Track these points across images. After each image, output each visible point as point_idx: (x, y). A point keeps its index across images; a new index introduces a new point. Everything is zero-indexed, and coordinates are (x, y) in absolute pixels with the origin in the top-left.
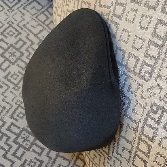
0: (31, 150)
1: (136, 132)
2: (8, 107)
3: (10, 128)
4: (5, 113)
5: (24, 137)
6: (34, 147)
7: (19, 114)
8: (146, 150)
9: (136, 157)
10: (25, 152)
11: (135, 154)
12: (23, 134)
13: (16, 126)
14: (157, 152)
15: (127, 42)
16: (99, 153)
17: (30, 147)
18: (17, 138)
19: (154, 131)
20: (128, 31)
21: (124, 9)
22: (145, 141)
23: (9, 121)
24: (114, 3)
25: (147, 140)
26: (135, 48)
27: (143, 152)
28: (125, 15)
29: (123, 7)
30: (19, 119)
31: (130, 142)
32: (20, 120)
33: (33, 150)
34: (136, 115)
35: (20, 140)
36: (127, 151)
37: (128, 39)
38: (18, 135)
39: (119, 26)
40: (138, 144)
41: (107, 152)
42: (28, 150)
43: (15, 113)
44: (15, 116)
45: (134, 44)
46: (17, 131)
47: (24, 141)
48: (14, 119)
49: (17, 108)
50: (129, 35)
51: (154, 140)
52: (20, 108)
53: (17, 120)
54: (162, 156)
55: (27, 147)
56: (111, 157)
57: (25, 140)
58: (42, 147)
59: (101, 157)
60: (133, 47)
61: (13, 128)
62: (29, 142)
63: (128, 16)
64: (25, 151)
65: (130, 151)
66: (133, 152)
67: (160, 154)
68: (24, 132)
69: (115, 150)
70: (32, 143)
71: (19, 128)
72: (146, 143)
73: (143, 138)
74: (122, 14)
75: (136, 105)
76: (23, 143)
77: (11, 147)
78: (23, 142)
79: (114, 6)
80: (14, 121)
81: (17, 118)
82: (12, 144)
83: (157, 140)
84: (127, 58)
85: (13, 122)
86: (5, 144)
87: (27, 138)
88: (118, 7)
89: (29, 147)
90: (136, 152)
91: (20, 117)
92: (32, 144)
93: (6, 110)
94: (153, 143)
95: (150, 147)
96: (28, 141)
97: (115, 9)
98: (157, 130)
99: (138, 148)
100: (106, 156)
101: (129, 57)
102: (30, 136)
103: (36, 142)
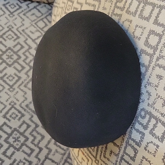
0: (21, 150)
1: (124, 136)
2: (2, 107)
3: (2, 128)
5: (15, 137)
6: (24, 148)
7: (12, 114)
8: (132, 154)
9: (123, 161)
10: (15, 152)
11: (122, 158)
12: (15, 135)
13: (8, 126)
14: (143, 156)
16: (87, 156)
17: (21, 147)
18: (8, 138)
19: (141, 135)
22: (132, 145)
23: (2, 121)
25: (134, 144)
27: (129, 156)
31: (118, 146)
32: (12, 120)
33: (23, 150)
35: (11, 140)
36: (114, 155)
38: (10, 135)
40: (125, 148)
41: (95, 156)
42: (18, 150)
43: (8, 113)
44: (8, 116)
46: (9, 131)
48: (7, 119)
49: (10, 109)
51: (141, 144)
52: (13, 109)
53: (9, 120)
54: (148, 160)
56: (98, 161)
58: (31, 148)
59: (88, 160)
61: (5, 128)
62: (20, 142)
64: (15, 151)
65: (117, 155)
66: (120, 156)
67: (145, 158)
68: (15, 132)
69: (103, 154)
70: (22, 143)
71: (11, 128)
72: (133, 147)
73: (131, 142)
76: (14, 143)
77: (2, 146)
78: (14, 142)
80: (7, 121)
81: (10, 118)
82: (4, 143)
83: (144, 144)
85: (6, 122)
87: (18, 138)
89: (19, 148)
90: (123, 156)
91: (13, 118)
92: (22, 145)
94: (140, 147)
95: (136, 151)
96: (18, 141)
98: (144, 134)
99: (124, 152)
100: (94, 159)
102: (21, 137)
103: (26, 143)
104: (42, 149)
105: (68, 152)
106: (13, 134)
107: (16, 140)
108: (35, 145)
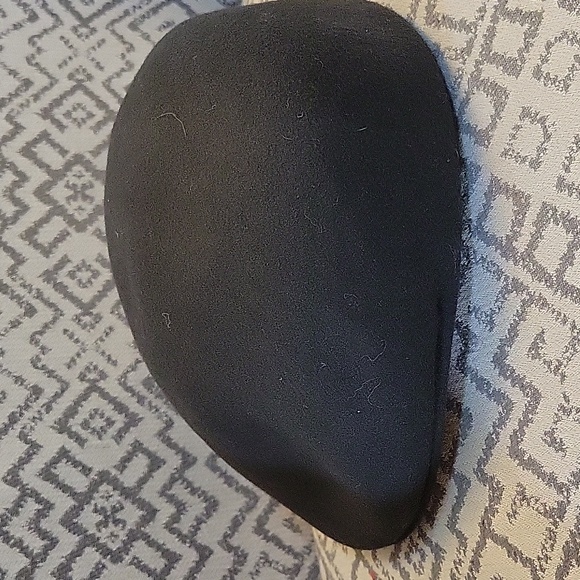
0: (128, 558)
1: (555, 524)
2: (50, 387)
3: (53, 470)
4: (36, 409)
5: (102, 508)
6: (140, 549)
7: (92, 417)
10: (104, 566)
12: (102, 497)
13: (76, 464)
15: (535, 164)
17: (126, 547)
18: (76, 510)
20: (543, 120)
21: (531, 35)
23: (52, 442)
24: (490, 11)
26: (570, 187)
28: (533, 59)
29: (527, 26)
30: (90, 437)
31: (527, 562)
32: (93, 440)
33: (135, 558)
34: (561, 453)
35: (88, 519)
37: (541, 150)
38: (82, 500)
39: (507, 97)
42: (116, 558)
43: (77, 412)
44: (75, 424)
45: (567, 169)
46: (80, 483)
47: (103, 524)
48: (72, 435)
49: (84, 397)
50: (548, 137)
52: (94, 395)
53: (81, 441)
55: (114, 547)
57: (106, 517)
58: (168, 550)
60: (561, 184)
61: (64, 471)
62: (124, 527)
63: (545, 60)
64: (103, 561)
68: (104, 488)
70: (131, 531)
71: (86, 470)
74: (520, 51)
75: (561, 413)
76: (100, 531)
77: (53, 542)
78: (98, 525)
79: (487, 22)
80: (72, 446)
81: (84, 434)
82: (59, 531)
84: (535, 224)
85: (68, 447)
86: (30, 529)
87: (115, 510)
88: (504, 25)
89: (119, 548)
91: (94, 430)
92: (133, 536)
93: (43, 400)
96: (116, 522)
97: (491, 34)
101: (540, 223)
102: (128, 505)
103: (147, 530)
104: (211, 552)
105: (308, 563)
106: (95, 495)
107: (109, 517)
108: (183, 538)
